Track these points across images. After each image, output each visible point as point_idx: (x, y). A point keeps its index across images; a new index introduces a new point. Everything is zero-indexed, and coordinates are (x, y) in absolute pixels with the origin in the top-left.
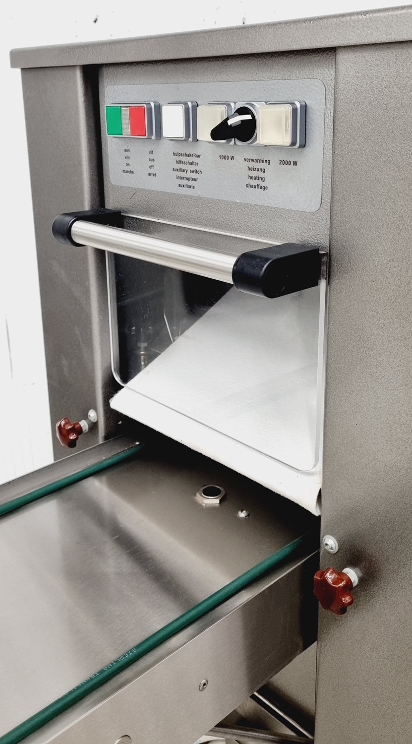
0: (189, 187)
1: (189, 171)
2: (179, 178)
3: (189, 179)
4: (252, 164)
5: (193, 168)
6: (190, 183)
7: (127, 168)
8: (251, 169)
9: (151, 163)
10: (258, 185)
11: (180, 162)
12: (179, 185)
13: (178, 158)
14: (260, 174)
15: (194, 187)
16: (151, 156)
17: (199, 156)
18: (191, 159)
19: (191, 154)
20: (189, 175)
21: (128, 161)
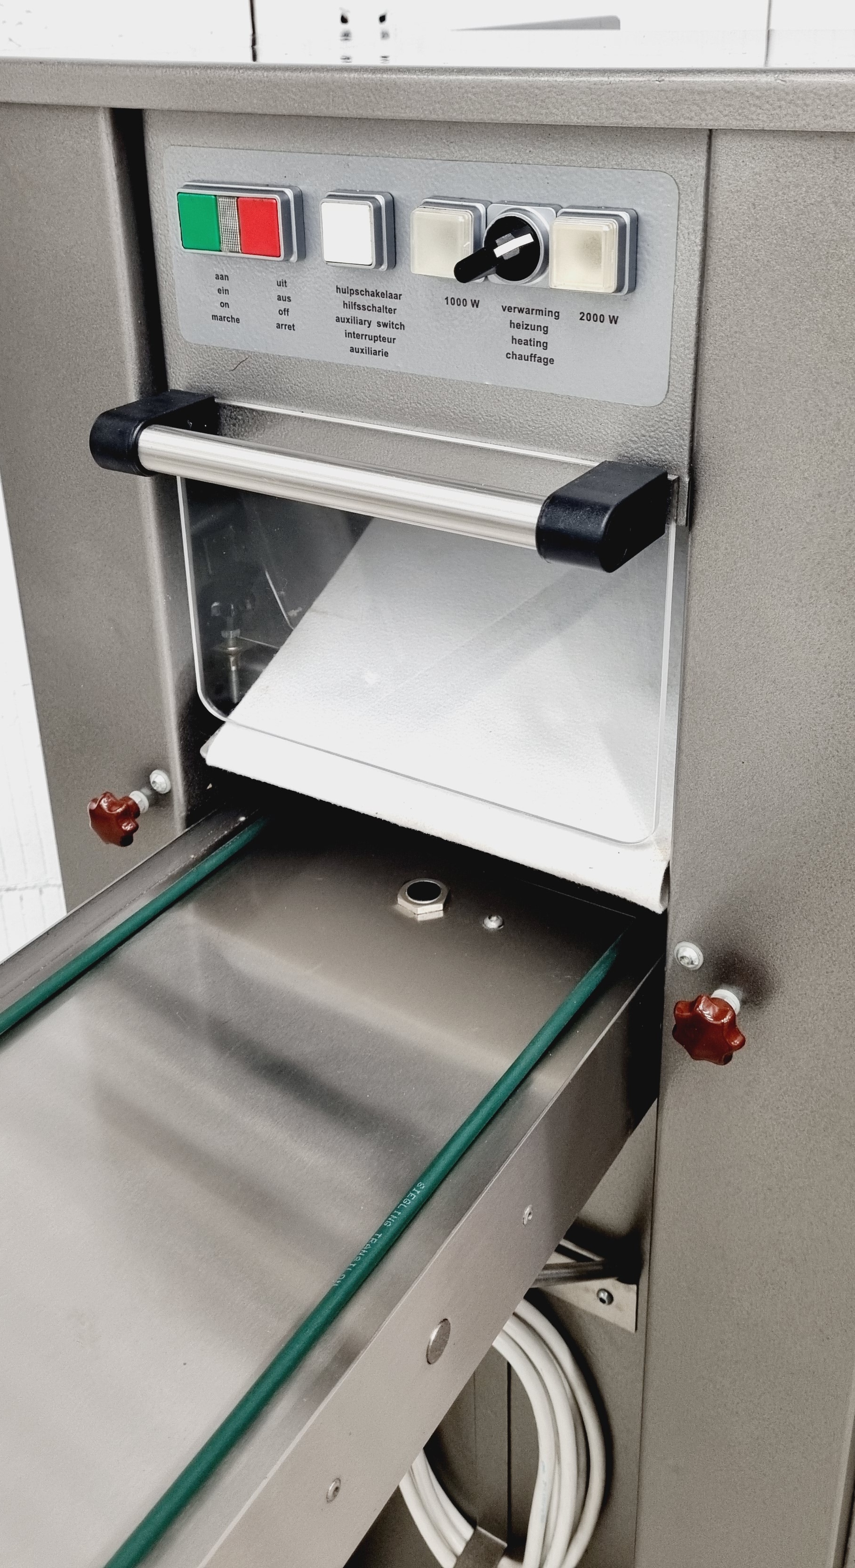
0: (376, 353)
1: (374, 324)
2: (348, 335)
3: (375, 339)
4: (517, 317)
5: (385, 317)
6: (378, 346)
7: (224, 312)
8: (518, 326)
9: (283, 305)
10: (533, 356)
11: (355, 306)
12: (352, 350)
13: (347, 298)
14: (539, 336)
15: (386, 354)
16: (283, 291)
17: (397, 297)
18: (379, 302)
19: (380, 290)
20: (375, 331)
21: (224, 298)
